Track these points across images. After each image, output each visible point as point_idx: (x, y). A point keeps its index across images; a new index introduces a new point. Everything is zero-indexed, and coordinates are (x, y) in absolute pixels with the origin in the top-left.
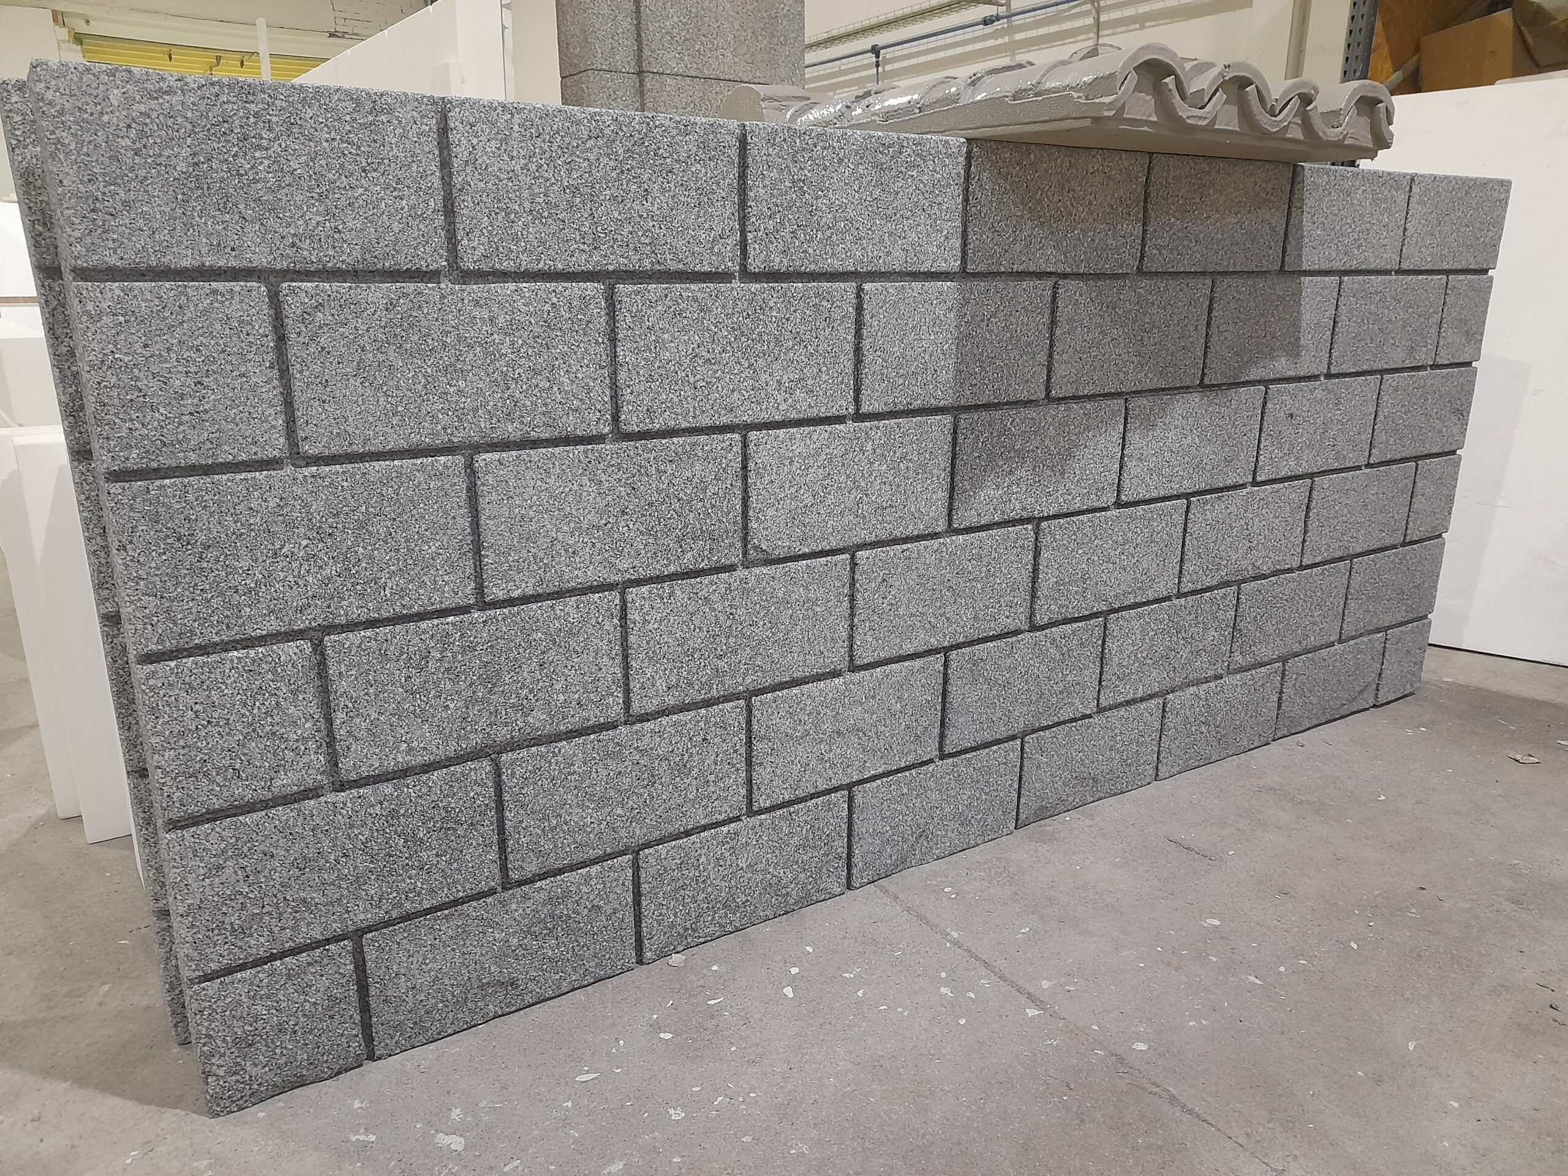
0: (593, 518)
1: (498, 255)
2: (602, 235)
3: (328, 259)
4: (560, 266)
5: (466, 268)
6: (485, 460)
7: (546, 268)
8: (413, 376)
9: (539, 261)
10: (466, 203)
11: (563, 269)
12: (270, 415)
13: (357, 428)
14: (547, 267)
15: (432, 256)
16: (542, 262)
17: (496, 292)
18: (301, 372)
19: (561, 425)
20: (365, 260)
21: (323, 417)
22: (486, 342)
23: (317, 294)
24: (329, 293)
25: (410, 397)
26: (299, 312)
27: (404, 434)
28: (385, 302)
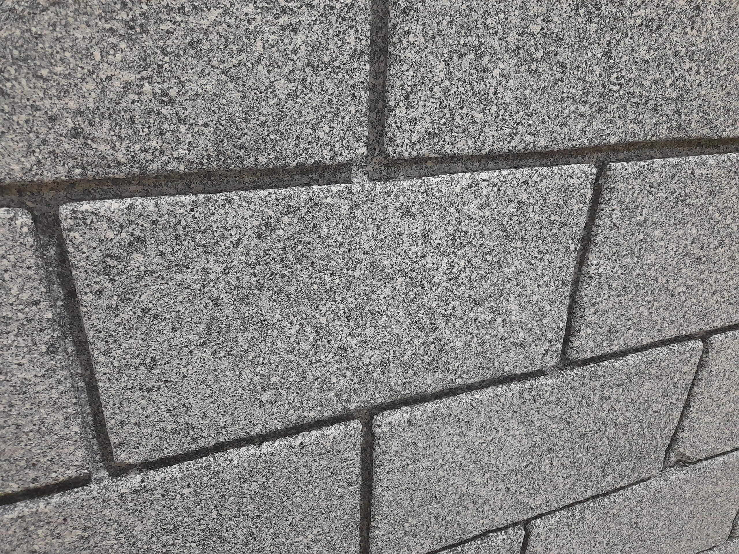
0: (514, 463)
1: (451, 131)
2: (615, 88)
3: (149, 157)
4: (543, 143)
5: (397, 155)
6: (390, 423)
7: (521, 147)
8: (297, 332)
9: (512, 136)
10: (412, 38)
11: (546, 147)
12: (56, 423)
13: (205, 416)
14: (524, 144)
15: (343, 138)
16: (517, 139)
17: (440, 191)
18: (106, 353)
19: (497, 365)
20: (223, 153)
21: (149, 411)
22: (413, 270)
23: (131, 223)
24: (154, 217)
25: (291, 362)
26: (96, 256)
27: (279, 412)
28: (256, 223)
